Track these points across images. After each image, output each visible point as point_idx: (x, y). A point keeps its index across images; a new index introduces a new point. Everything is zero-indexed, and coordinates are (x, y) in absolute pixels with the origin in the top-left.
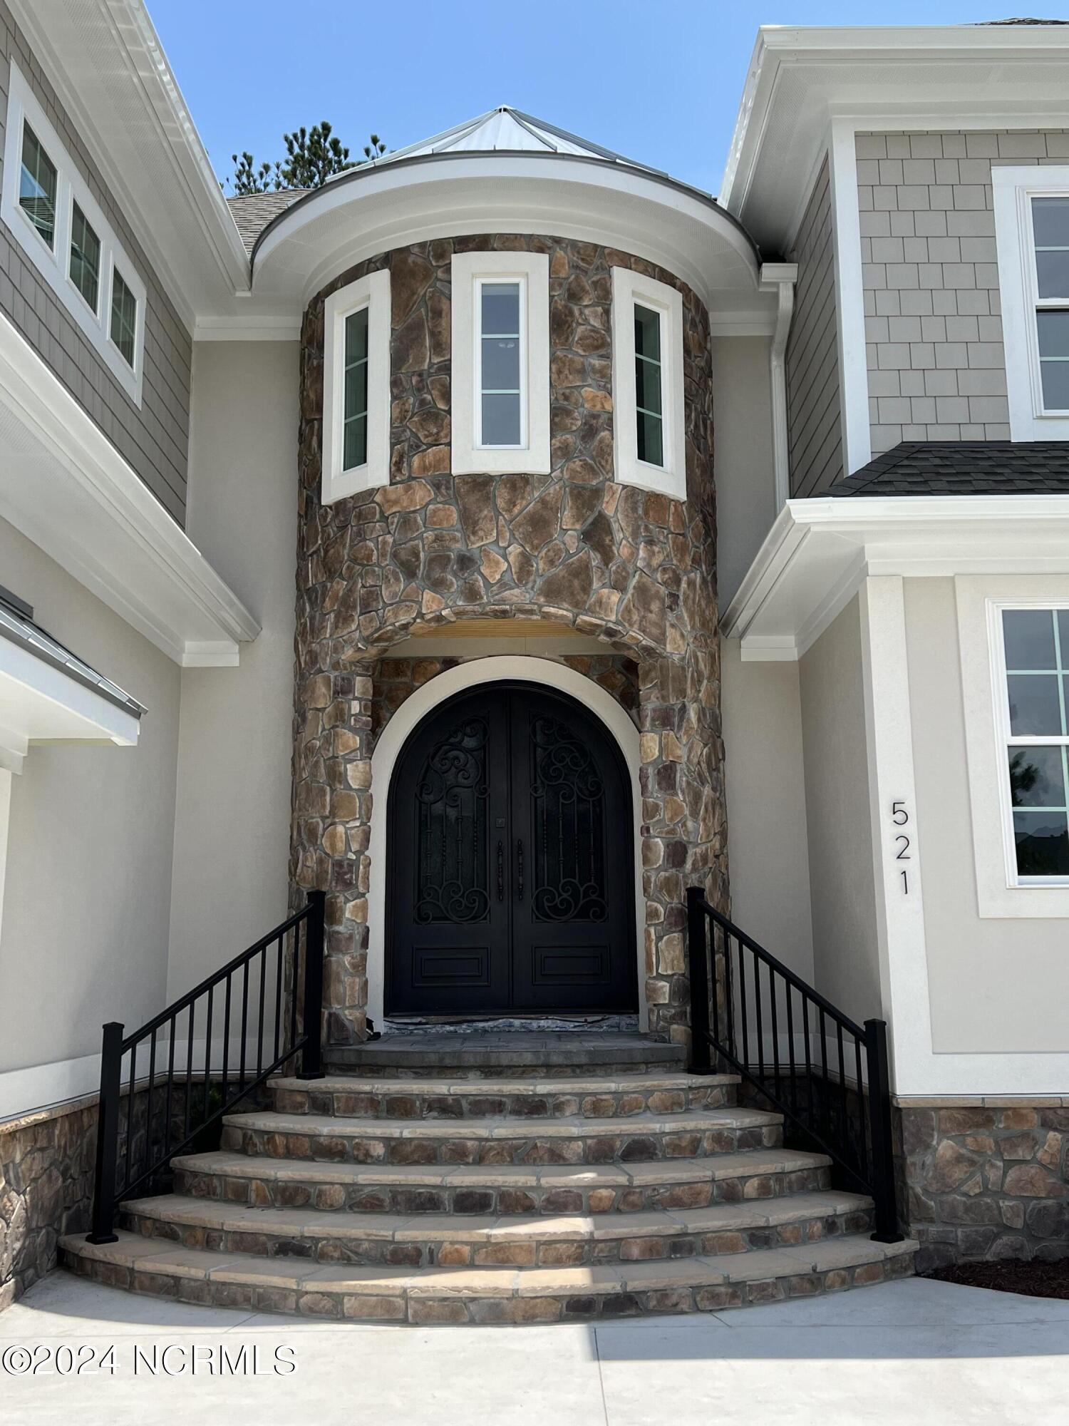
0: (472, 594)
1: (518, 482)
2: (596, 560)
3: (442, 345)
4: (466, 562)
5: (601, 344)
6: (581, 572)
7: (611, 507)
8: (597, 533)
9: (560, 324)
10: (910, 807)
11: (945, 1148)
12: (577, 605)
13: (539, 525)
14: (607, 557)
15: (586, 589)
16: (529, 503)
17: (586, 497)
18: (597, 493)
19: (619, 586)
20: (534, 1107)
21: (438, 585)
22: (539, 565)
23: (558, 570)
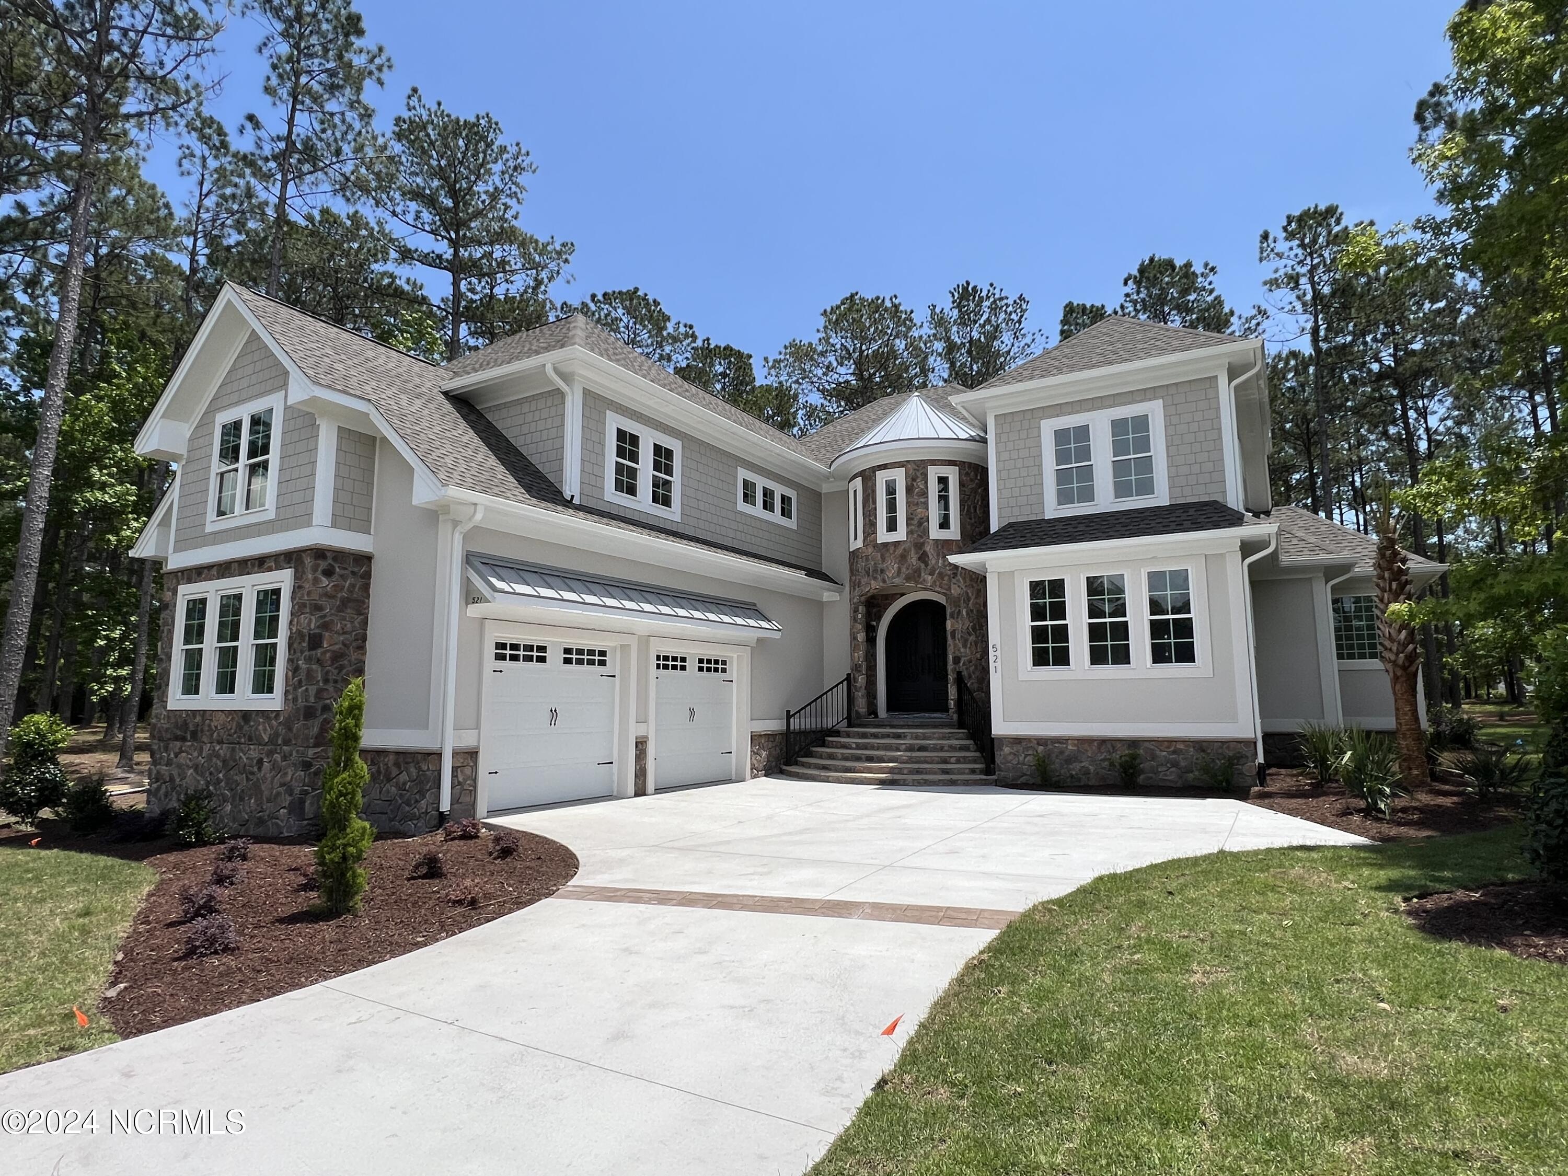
0: (884, 581)
1: (897, 544)
2: (923, 566)
3: (874, 502)
4: (882, 571)
5: (925, 493)
6: (918, 571)
7: (928, 548)
8: (923, 558)
9: (909, 490)
10: (998, 647)
11: (1007, 750)
12: (917, 582)
13: (903, 557)
14: (927, 565)
15: (919, 576)
16: (900, 551)
17: (919, 546)
18: (923, 544)
19: (931, 574)
20: (898, 736)
21: (875, 579)
22: (904, 570)
23: (910, 571)
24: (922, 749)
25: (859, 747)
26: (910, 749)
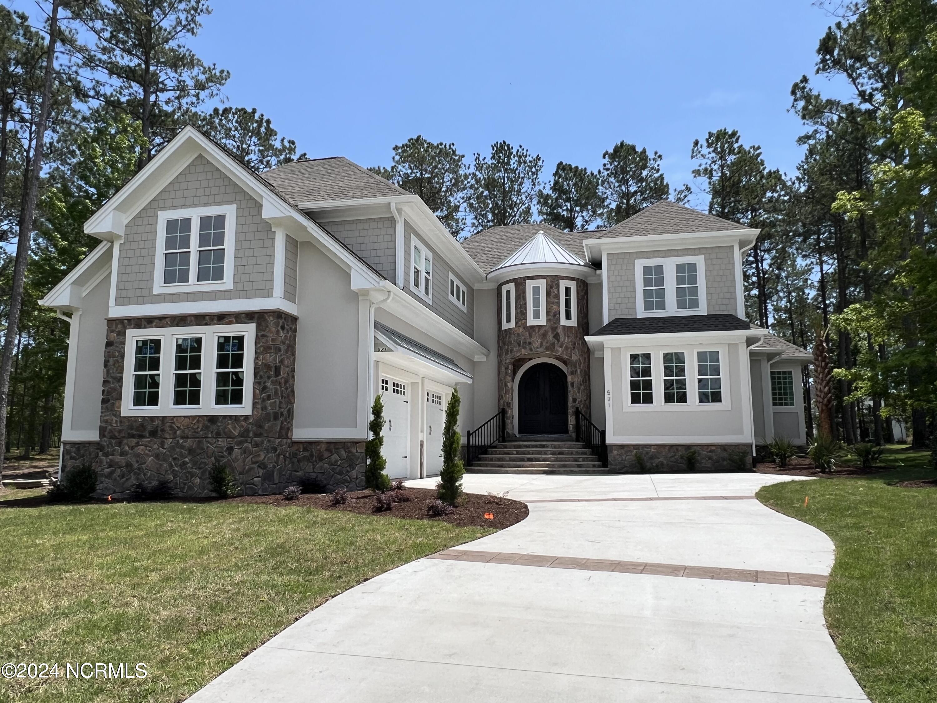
0: (531, 350)
1: (540, 327)
2: (556, 342)
3: (525, 299)
4: (530, 343)
5: (557, 296)
6: (553, 345)
7: (560, 331)
8: (556, 336)
9: (548, 294)
10: (611, 392)
11: (615, 452)
12: (552, 351)
13: (544, 335)
14: (558, 341)
15: (554, 348)
16: (542, 331)
17: (554, 329)
18: (556, 328)
19: (561, 347)
20: (543, 446)
21: (525, 348)
22: (544, 343)
23: (548, 344)
24: (561, 453)
25: (518, 453)
26: (553, 454)
